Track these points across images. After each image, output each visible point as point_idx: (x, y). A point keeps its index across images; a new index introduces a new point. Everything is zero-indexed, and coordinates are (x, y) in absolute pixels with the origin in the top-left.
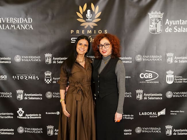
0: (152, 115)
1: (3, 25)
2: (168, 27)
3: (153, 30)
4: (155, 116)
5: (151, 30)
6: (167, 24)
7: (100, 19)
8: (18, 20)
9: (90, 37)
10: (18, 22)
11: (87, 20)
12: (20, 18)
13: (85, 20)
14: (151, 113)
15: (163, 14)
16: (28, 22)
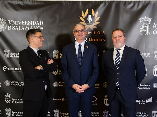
0: (141, 102)
1: (19, 26)
2: (155, 30)
3: (142, 32)
4: (143, 103)
5: (141, 32)
6: (155, 27)
7: (99, 23)
8: (32, 23)
9: (91, 37)
10: (32, 24)
11: (88, 23)
12: (33, 21)
13: (87, 23)
14: (140, 101)
15: (151, 19)
16: (39, 24)
